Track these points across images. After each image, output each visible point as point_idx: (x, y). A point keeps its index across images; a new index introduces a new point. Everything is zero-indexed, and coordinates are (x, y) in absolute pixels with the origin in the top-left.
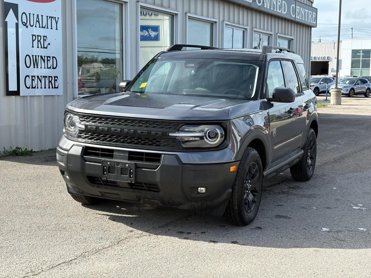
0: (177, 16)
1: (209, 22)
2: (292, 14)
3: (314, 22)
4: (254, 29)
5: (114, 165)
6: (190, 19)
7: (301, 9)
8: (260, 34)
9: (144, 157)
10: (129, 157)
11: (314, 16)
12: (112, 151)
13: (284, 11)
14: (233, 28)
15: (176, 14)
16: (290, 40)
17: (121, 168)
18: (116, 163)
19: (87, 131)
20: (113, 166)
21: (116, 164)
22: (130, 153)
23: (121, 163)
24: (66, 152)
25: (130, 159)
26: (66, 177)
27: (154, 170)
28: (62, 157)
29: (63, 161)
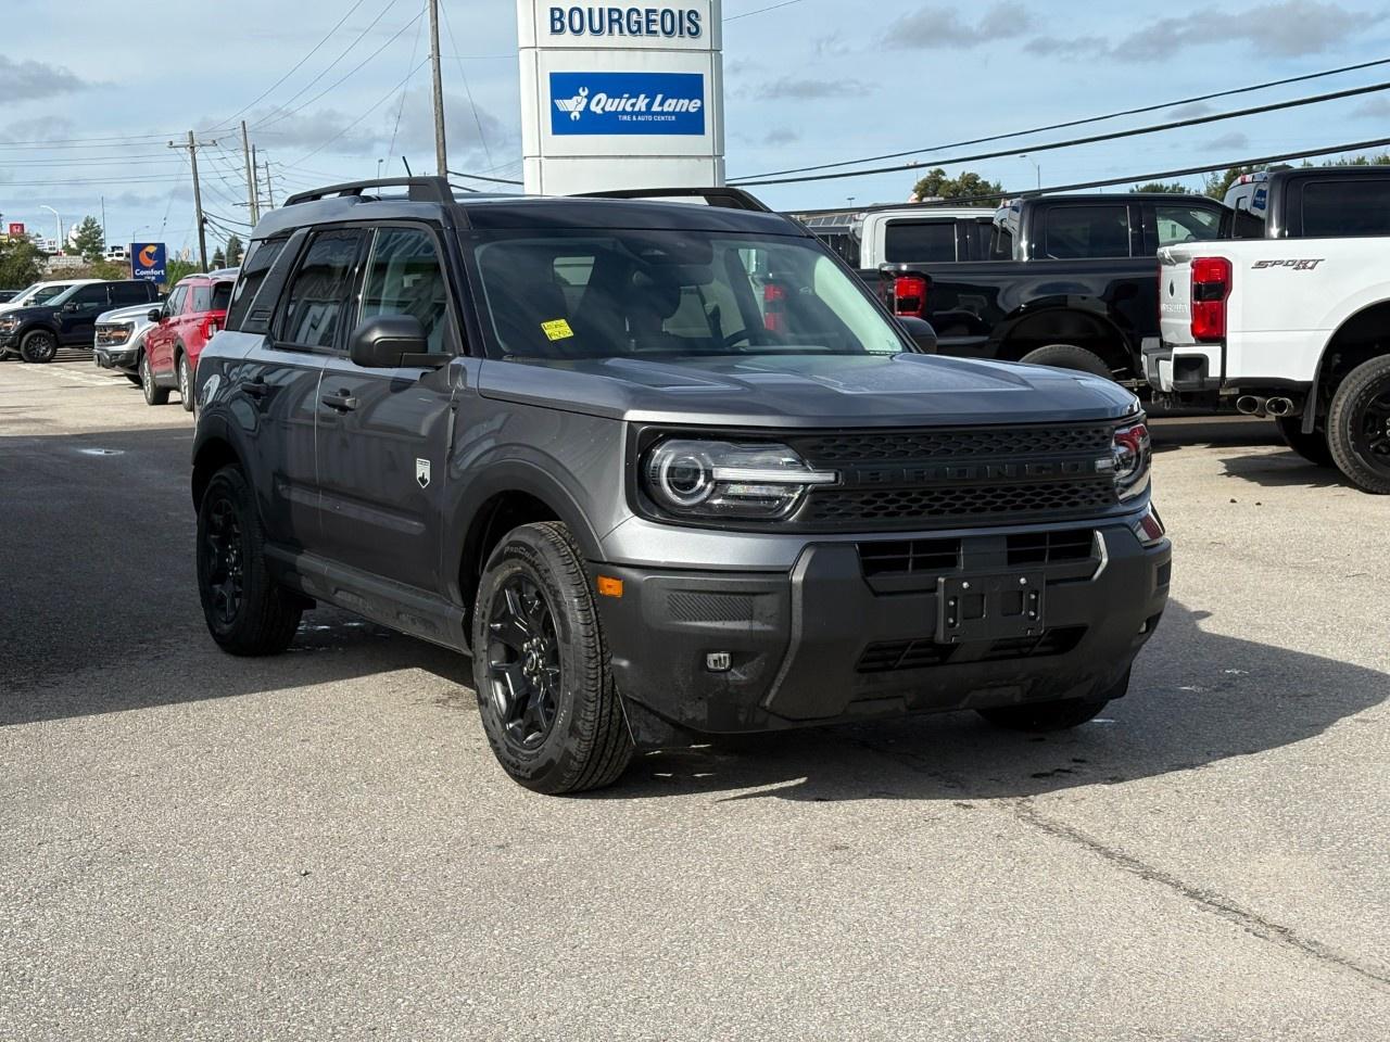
5: (982, 587)
9: (1048, 547)
10: (1008, 553)
12: (954, 543)
17: (1003, 593)
18: (988, 579)
19: (847, 491)
20: (979, 592)
21: (986, 584)
23: (1003, 577)
24: (782, 579)
25: (1013, 559)
26: (723, 676)
27: (1087, 583)
28: (747, 598)
29: (751, 616)
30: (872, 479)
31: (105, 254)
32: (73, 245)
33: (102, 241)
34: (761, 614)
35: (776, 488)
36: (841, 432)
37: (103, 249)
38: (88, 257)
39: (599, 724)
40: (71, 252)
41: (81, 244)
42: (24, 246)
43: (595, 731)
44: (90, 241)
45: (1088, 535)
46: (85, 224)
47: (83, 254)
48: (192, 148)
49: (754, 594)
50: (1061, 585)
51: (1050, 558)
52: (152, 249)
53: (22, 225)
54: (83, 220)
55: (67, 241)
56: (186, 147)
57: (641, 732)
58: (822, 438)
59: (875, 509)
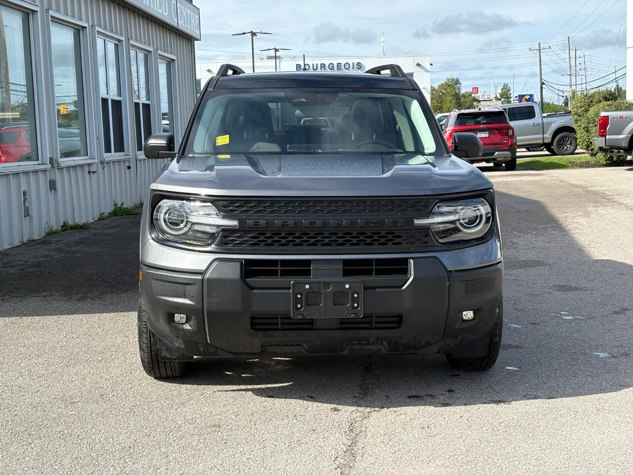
0: (34, 16)
1: (72, 27)
2: (174, 18)
3: (198, 30)
4: (130, 41)
5: (319, 289)
6: (54, 21)
7: (183, 7)
8: (136, 50)
10: (344, 271)
11: (196, 21)
12: (308, 263)
13: (166, 12)
14: (104, 38)
15: (34, 12)
16: (170, 62)
17: (334, 292)
18: (323, 284)
19: (242, 231)
20: (317, 291)
21: (322, 287)
22: (346, 262)
23: (333, 284)
24: (199, 277)
25: (346, 273)
26: (181, 326)
27: (399, 289)
28: (183, 286)
29: (185, 296)
30: (254, 225)
31: (512, 100)
32: (498, 96)
33: (510, 94)
34: (189, 295)
35: (209, 227)
36: (239, 199)
37: (511, 98)
38: (504, 101)
39: (150, 345)
40: (497, 99)
41: (502, 95)
42: (470, 97)
43: (149, 349)
44: (505, 95)
45: (405, 261)
46: (504, 87)
47: (503, 100)
48: (540, 50)
49: (186, 284)
50: (378, 290)
51: (376, 274)
52: (527, 97)
53: (477, 88)
54: (503, 85)
55: (496, 94)
56: (537, 50)
57: (163, 352)
58: (229, 201)
59: (258, 241)
